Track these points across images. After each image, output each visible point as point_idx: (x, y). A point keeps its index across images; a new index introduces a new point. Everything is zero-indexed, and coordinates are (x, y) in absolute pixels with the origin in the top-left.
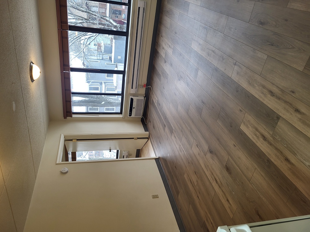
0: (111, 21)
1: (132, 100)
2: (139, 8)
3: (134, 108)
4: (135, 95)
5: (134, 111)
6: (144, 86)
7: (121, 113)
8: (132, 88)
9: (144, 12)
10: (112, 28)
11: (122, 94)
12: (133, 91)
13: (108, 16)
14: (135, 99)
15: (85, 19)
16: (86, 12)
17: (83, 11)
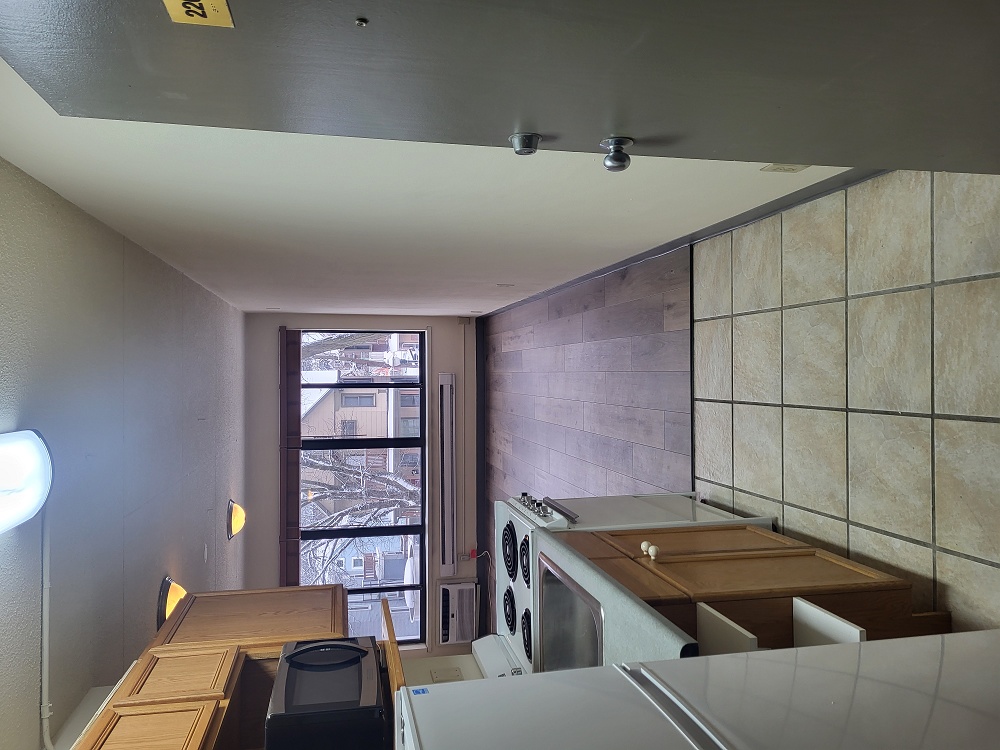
0: (401, 482)
1: (446, 593)
2: (442, 386)
3: (453, 616)
4: (451, 581)
5: (453, 623)
6: (472, 554)
7: (422, 640)
8: (444, 563)
9: (452, 393)
10: (404, 500)
11: (421, 587)
12: (446, 571)
13: (391, 471)
14: (453, 590)
15: (331, 488)
16: (331, 469)
17: (324, 468)
